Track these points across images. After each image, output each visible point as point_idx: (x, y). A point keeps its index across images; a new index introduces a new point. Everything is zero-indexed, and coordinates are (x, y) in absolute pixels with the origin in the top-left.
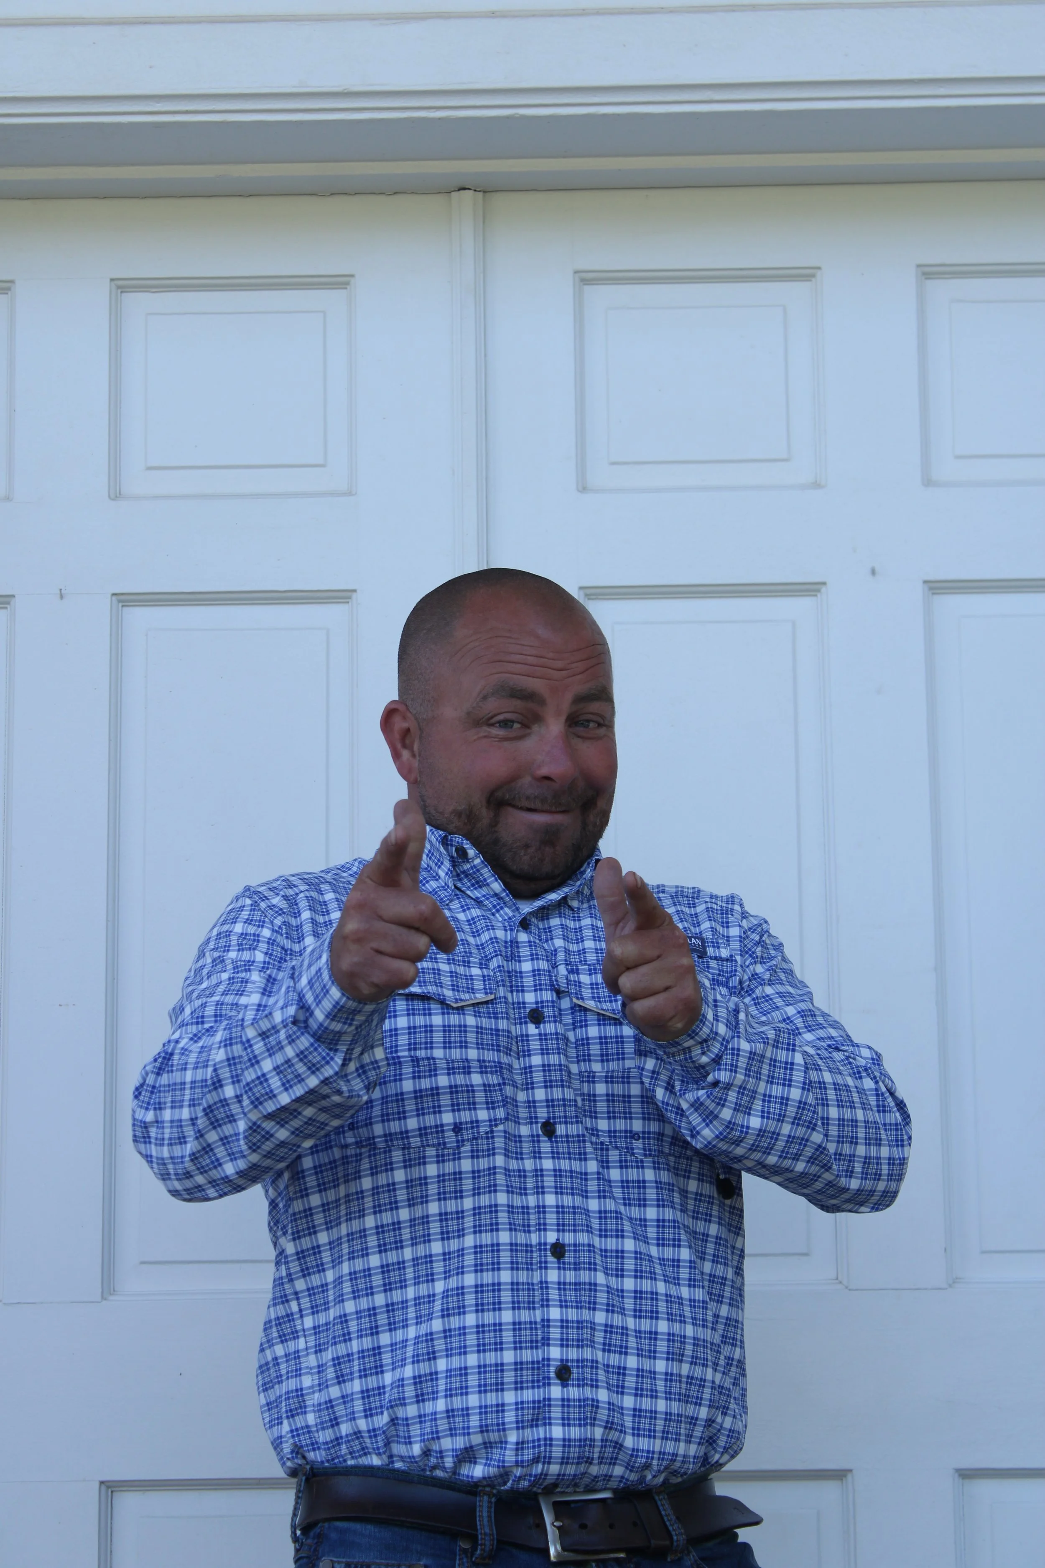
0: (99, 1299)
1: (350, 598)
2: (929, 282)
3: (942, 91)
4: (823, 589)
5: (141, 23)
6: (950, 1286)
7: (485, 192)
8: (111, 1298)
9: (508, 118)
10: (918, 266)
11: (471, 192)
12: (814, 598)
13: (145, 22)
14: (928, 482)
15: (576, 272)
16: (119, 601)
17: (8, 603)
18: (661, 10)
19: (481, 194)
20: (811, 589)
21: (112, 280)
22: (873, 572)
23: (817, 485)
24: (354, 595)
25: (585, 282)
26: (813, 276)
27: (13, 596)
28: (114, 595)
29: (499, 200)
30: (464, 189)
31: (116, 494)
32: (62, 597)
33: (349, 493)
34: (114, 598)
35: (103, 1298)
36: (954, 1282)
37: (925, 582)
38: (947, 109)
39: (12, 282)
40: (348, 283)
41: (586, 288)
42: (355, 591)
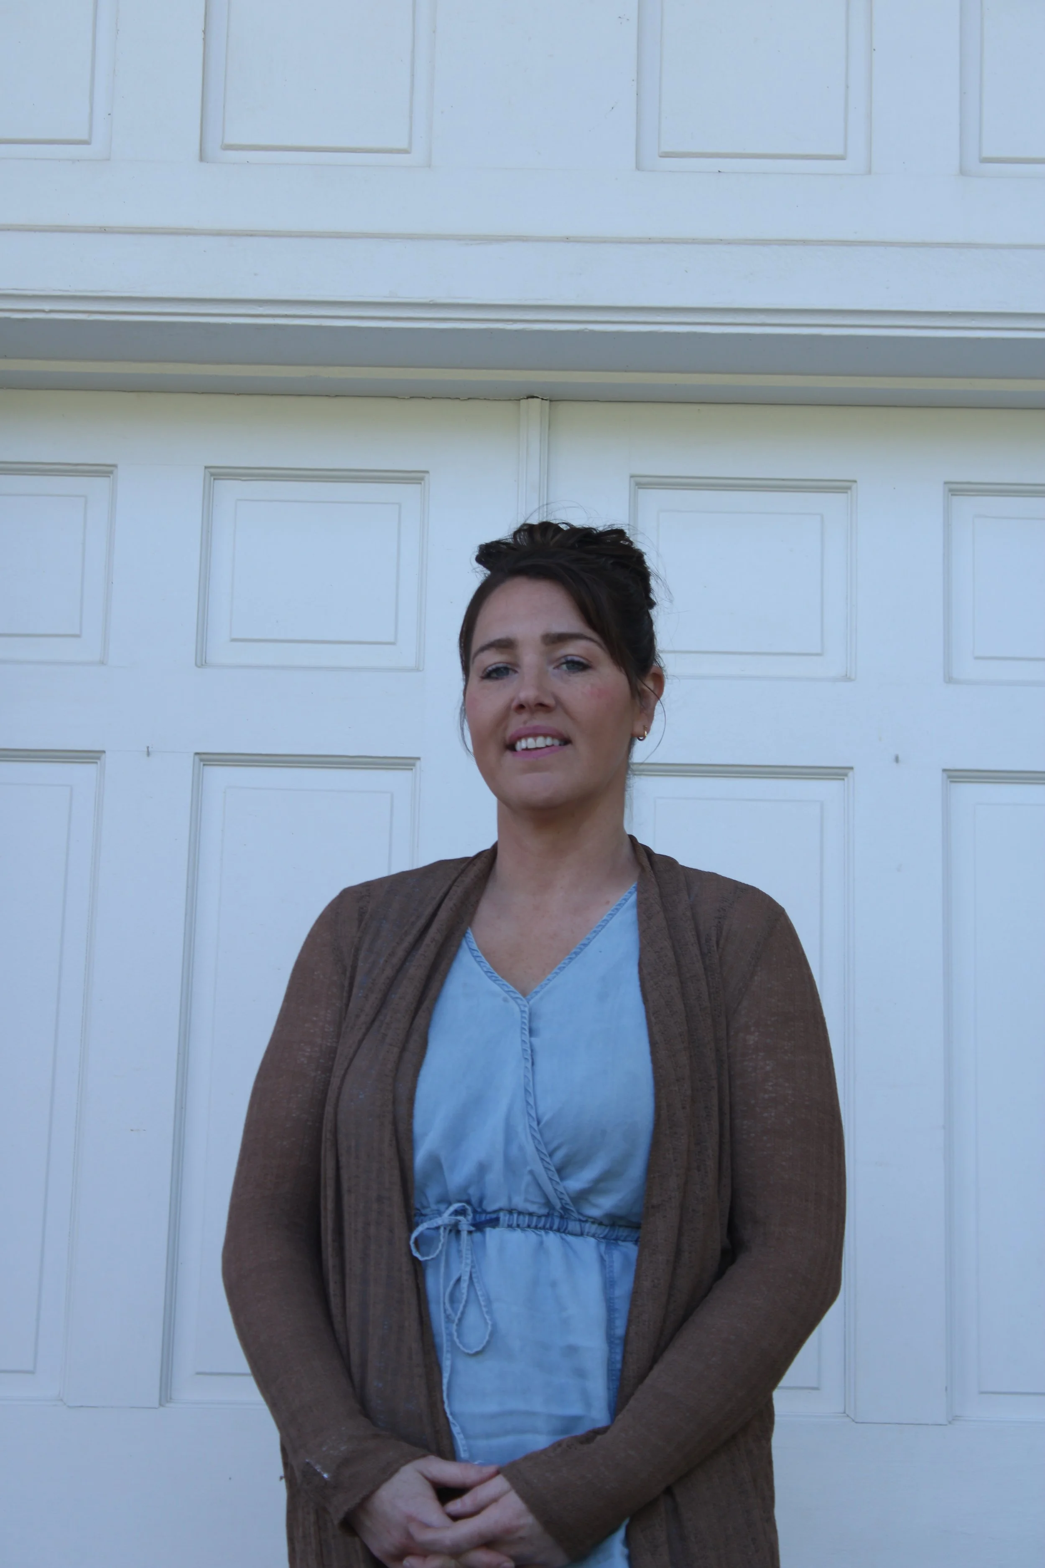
0: (156, 1404)
1: (414, 765)
2: (955, 498)
3: (974, 324)
4: (850, 774)
5: (247, 235)
6: (950, 1423)
7: (551, 401)
8: (167, 1405)
9: (578, 332)
10: (946, 483)
11: (539, 400)
12: (841, 782)
13: (251, 234)
14: (949, 679)
15: (632, 476)
16: (201, 760)
17: (99, 758)
18: (720, 242)
19: (547, 403)
20: (839, 773)
21: (206, 468)
22: (897, 759)
23: (847, 678)
24: (418, 763)
25: (640, 485)
26: (849, 488)
27: (104, 752)
28: (197, 754)
29: (563, 408)
30: (533, 397)
31: (202, 662)
32: (148, 754)
33: (417, 669)
34: (197, 757)
35: (161, 1405)
36: (953, 1419)
37: (944, 770)
38: (978, 339)
39: (115, 466)
40: (422, 479)
41: (641, 491)
42: (419, 759)
